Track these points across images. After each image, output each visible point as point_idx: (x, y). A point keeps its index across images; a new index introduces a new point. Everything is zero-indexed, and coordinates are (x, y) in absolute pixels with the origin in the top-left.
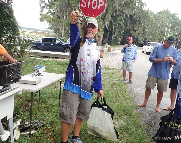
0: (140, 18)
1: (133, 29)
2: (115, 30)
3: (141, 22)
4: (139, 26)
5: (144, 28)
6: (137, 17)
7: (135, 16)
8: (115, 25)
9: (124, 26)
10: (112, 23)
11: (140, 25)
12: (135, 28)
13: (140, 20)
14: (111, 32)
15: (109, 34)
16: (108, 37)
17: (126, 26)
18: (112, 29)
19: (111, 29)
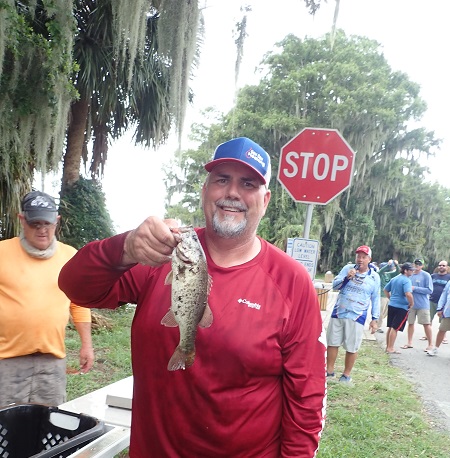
0: (415, 204)
1: (399, 232)
2: (350, 236)
3: (419, 215)
4: (413, 225)
5: (428, 230)
6: (406, 202)
7: (403, 199)
8: (350, 225)
9: (373, 226)
10: (342, 221)
11: (416, 223)
12: (402, 231)
13: (415, 210)
14: (340, 243)
15: (334, 247)
16: (331, 256)
17: (378, 225)
18: (343, 235)
19: (339, 236)
